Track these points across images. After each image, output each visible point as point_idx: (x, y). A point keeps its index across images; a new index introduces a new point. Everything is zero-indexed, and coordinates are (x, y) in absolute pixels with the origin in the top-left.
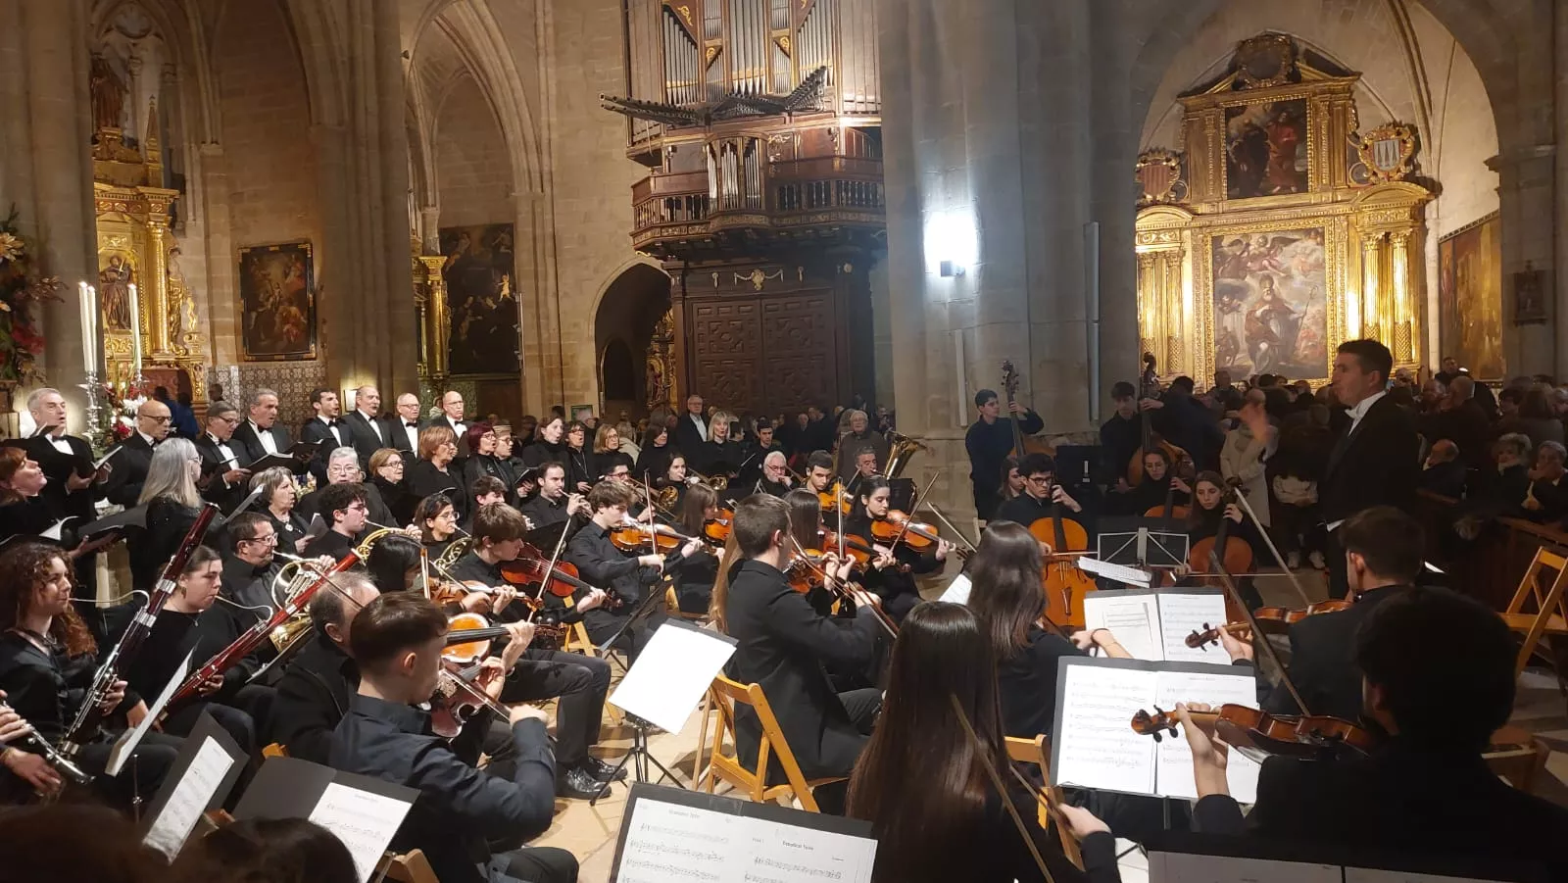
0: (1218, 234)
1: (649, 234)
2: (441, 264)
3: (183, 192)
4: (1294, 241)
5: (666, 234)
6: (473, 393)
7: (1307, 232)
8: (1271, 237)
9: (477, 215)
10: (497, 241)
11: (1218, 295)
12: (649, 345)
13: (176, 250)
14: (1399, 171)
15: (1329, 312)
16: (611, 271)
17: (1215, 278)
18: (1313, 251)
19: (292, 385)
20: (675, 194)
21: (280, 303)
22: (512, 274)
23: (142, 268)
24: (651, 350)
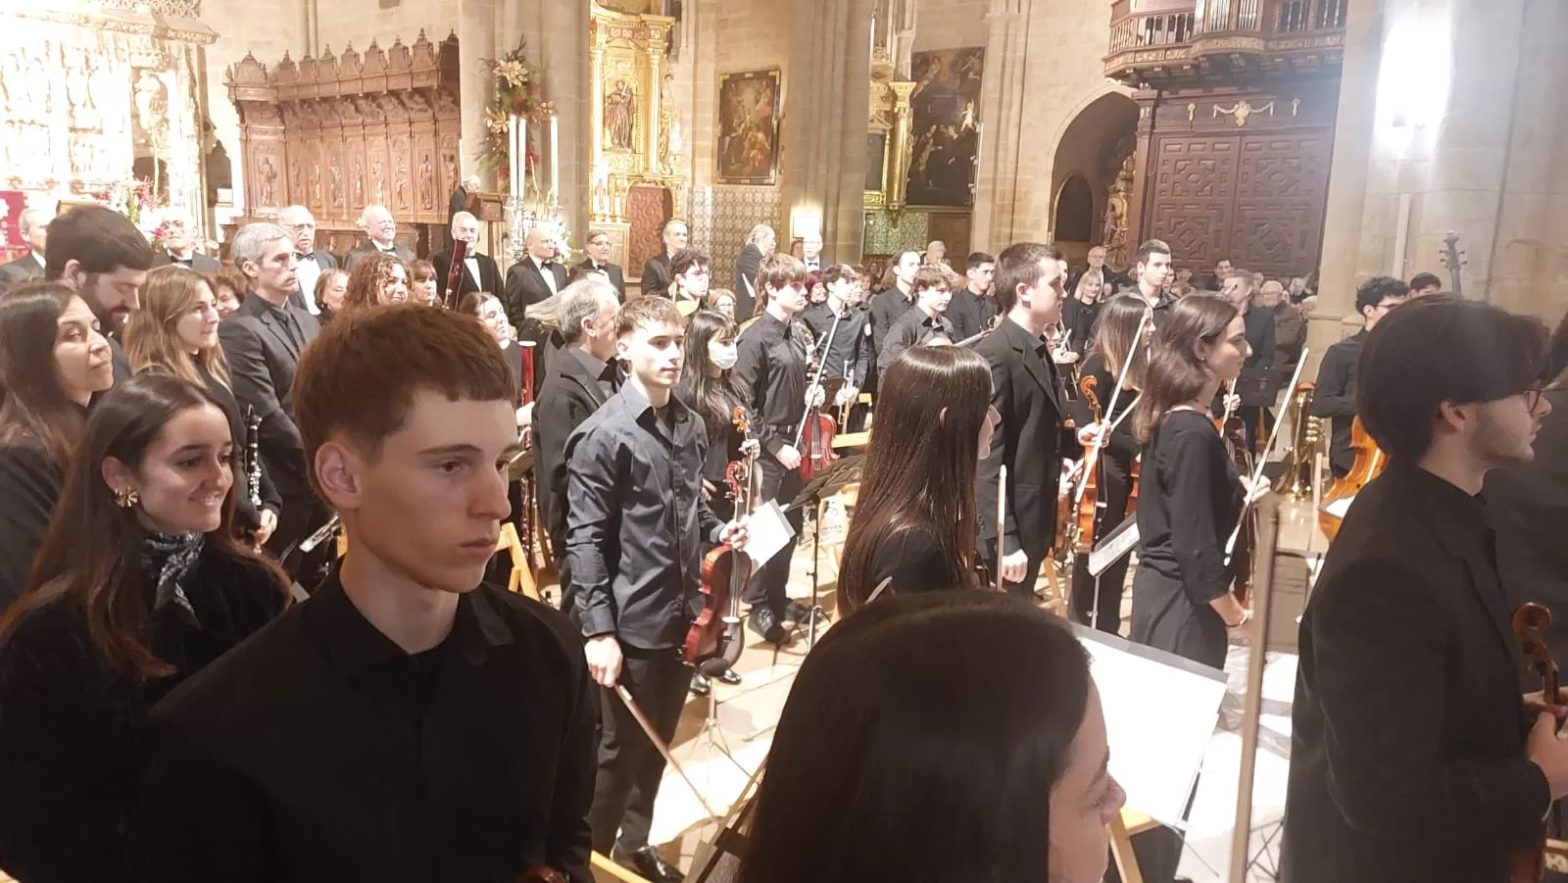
1: (1121, 59)
2: (909, 91)
3: (679, 19)
5: (1140, 59)
6: (925, 224)
9: (949, 39)
10: (967, 66)
12: (1114, 183)
13: (669, 75)
19: (753, 208)
20: (1156, 13)
21: (750, 129)
22: (977, 102)
23: (641, 92)
24: (1115, 188)
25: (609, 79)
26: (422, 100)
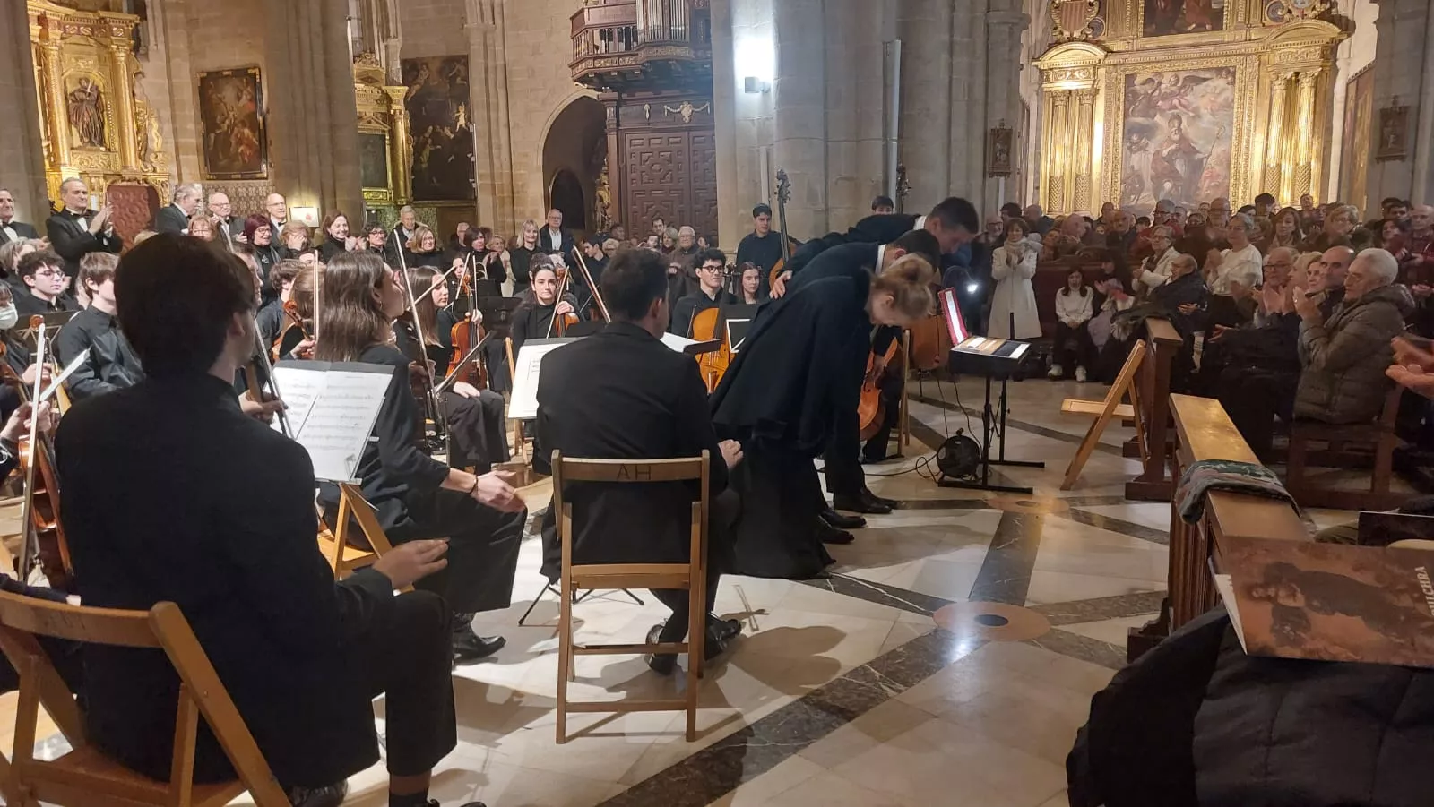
0: (1131, 72)
1: (584, 65)
2: (403, 94)
3: (144, 17)
4: (1205, 80)
5: (597, 66)
6: (435, 218)
7: (1219, 71)
8: (1182, 75)
9: (434, 47)
11: (1128, 132)
12: (599, 177)
13: (140, 73)
14: (1314, 9)
15: (1234, 153)
16: (557, 104)
17: (1125, 116)
18: (1223, 90)
19: (248, 202)
20: (606, 25)
21: (235, 125)
22: (467, 104)
23: (109, 90)
24: (600, 182)
25: (70, 76)
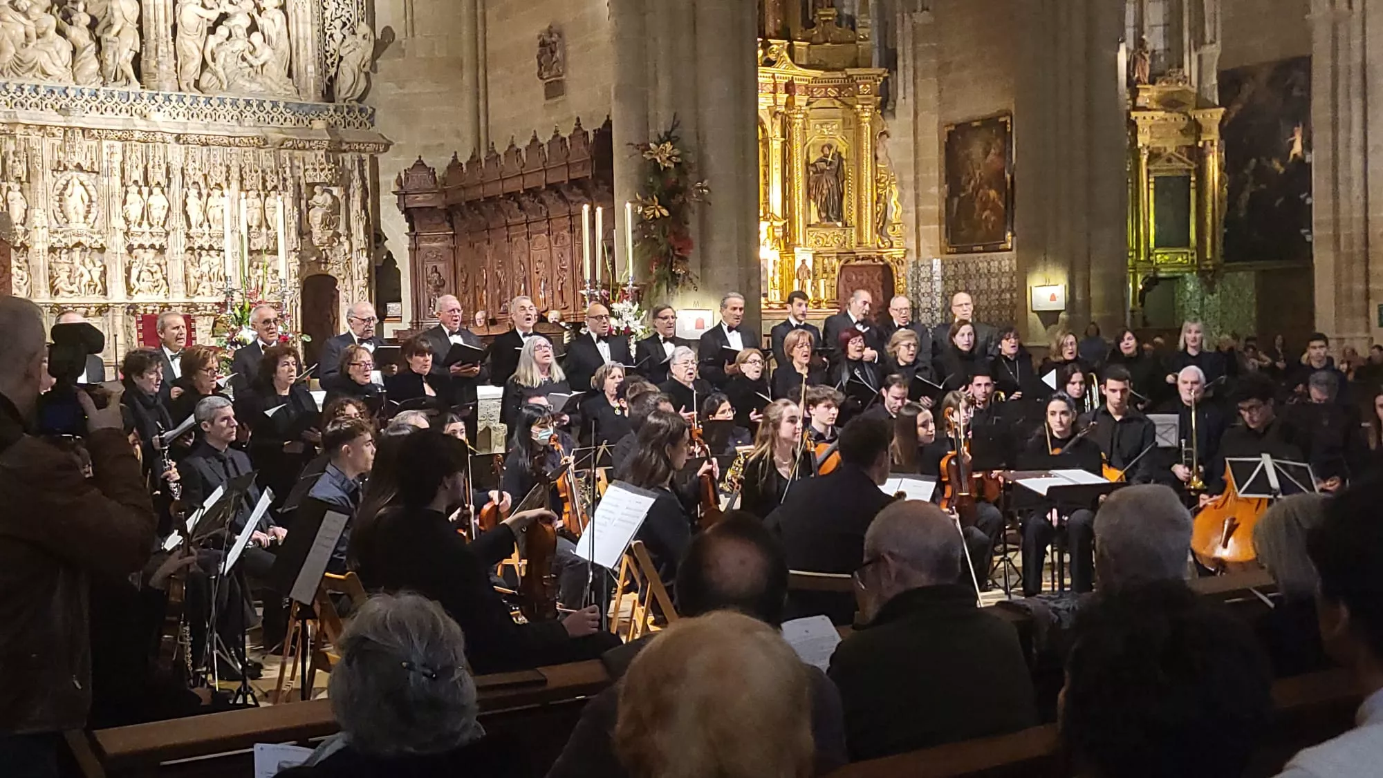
2: (1218, 119)
3: (894, 68)
6: (1252, 286)
9: (1265, 50)
10: (1290, 81)
13: (884, 133)
21: (981, 186)
22: (1306, 124)
23: (852, 156)
25: (814, 145)
26: (580, 192)
